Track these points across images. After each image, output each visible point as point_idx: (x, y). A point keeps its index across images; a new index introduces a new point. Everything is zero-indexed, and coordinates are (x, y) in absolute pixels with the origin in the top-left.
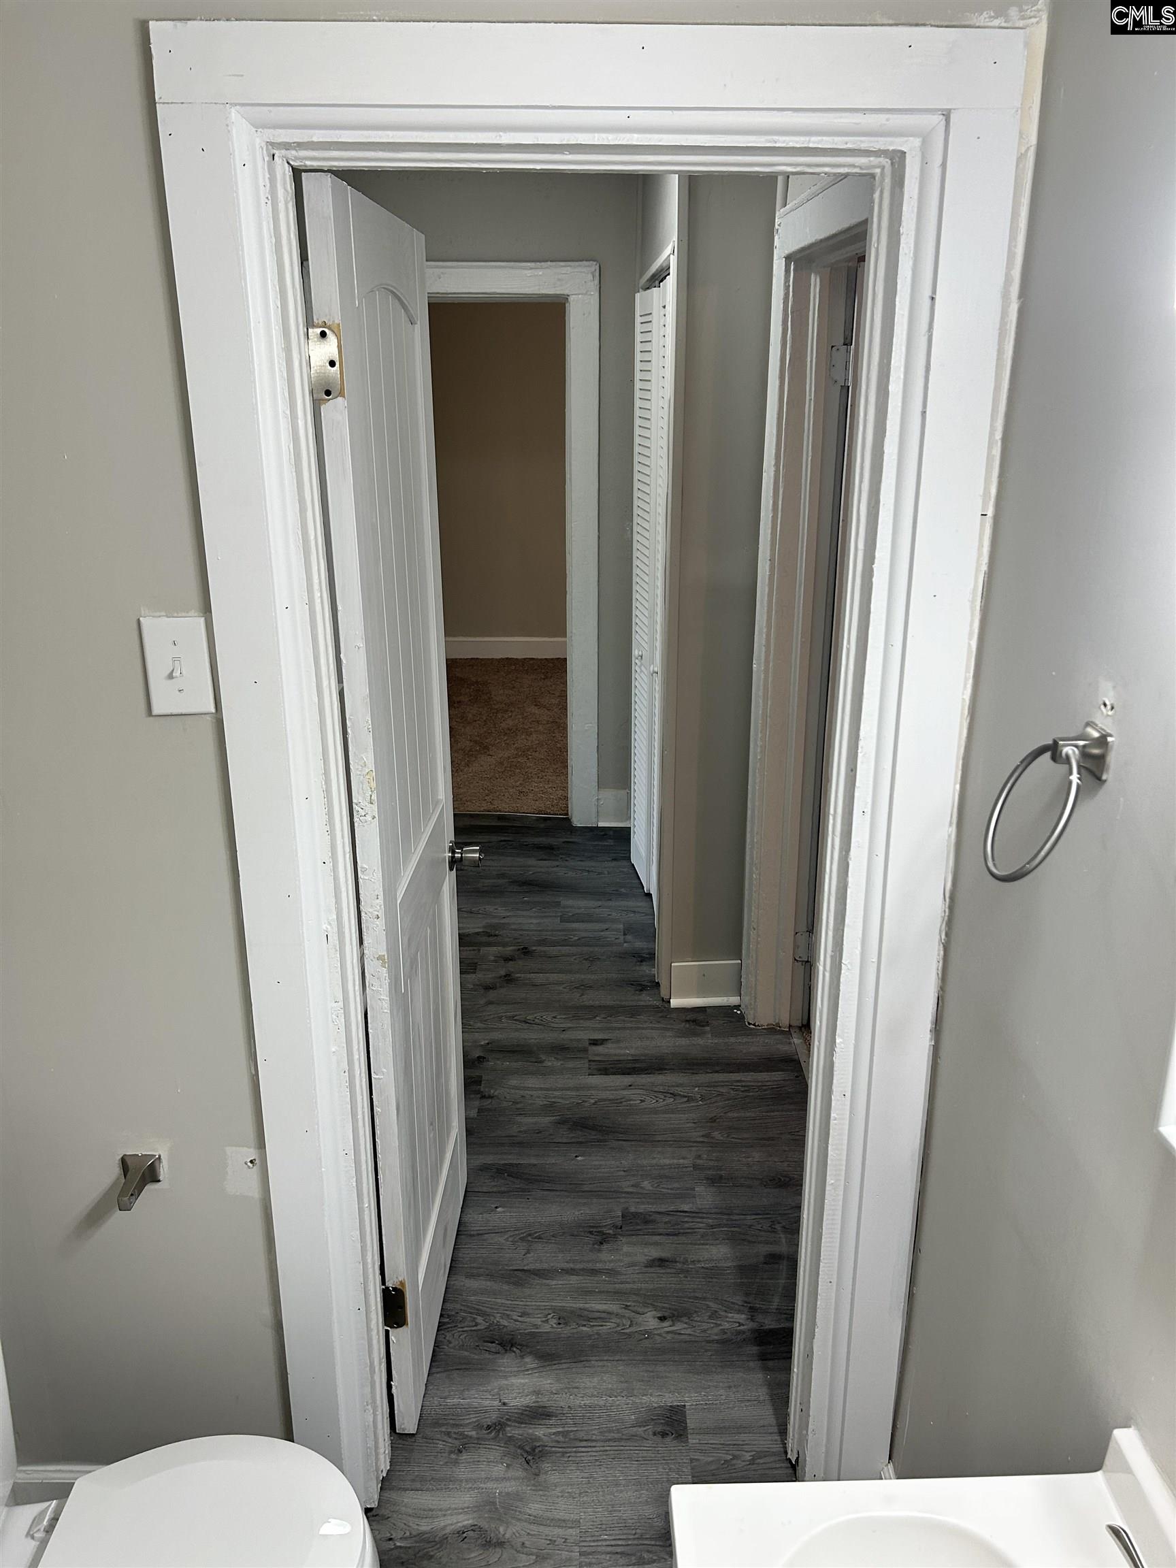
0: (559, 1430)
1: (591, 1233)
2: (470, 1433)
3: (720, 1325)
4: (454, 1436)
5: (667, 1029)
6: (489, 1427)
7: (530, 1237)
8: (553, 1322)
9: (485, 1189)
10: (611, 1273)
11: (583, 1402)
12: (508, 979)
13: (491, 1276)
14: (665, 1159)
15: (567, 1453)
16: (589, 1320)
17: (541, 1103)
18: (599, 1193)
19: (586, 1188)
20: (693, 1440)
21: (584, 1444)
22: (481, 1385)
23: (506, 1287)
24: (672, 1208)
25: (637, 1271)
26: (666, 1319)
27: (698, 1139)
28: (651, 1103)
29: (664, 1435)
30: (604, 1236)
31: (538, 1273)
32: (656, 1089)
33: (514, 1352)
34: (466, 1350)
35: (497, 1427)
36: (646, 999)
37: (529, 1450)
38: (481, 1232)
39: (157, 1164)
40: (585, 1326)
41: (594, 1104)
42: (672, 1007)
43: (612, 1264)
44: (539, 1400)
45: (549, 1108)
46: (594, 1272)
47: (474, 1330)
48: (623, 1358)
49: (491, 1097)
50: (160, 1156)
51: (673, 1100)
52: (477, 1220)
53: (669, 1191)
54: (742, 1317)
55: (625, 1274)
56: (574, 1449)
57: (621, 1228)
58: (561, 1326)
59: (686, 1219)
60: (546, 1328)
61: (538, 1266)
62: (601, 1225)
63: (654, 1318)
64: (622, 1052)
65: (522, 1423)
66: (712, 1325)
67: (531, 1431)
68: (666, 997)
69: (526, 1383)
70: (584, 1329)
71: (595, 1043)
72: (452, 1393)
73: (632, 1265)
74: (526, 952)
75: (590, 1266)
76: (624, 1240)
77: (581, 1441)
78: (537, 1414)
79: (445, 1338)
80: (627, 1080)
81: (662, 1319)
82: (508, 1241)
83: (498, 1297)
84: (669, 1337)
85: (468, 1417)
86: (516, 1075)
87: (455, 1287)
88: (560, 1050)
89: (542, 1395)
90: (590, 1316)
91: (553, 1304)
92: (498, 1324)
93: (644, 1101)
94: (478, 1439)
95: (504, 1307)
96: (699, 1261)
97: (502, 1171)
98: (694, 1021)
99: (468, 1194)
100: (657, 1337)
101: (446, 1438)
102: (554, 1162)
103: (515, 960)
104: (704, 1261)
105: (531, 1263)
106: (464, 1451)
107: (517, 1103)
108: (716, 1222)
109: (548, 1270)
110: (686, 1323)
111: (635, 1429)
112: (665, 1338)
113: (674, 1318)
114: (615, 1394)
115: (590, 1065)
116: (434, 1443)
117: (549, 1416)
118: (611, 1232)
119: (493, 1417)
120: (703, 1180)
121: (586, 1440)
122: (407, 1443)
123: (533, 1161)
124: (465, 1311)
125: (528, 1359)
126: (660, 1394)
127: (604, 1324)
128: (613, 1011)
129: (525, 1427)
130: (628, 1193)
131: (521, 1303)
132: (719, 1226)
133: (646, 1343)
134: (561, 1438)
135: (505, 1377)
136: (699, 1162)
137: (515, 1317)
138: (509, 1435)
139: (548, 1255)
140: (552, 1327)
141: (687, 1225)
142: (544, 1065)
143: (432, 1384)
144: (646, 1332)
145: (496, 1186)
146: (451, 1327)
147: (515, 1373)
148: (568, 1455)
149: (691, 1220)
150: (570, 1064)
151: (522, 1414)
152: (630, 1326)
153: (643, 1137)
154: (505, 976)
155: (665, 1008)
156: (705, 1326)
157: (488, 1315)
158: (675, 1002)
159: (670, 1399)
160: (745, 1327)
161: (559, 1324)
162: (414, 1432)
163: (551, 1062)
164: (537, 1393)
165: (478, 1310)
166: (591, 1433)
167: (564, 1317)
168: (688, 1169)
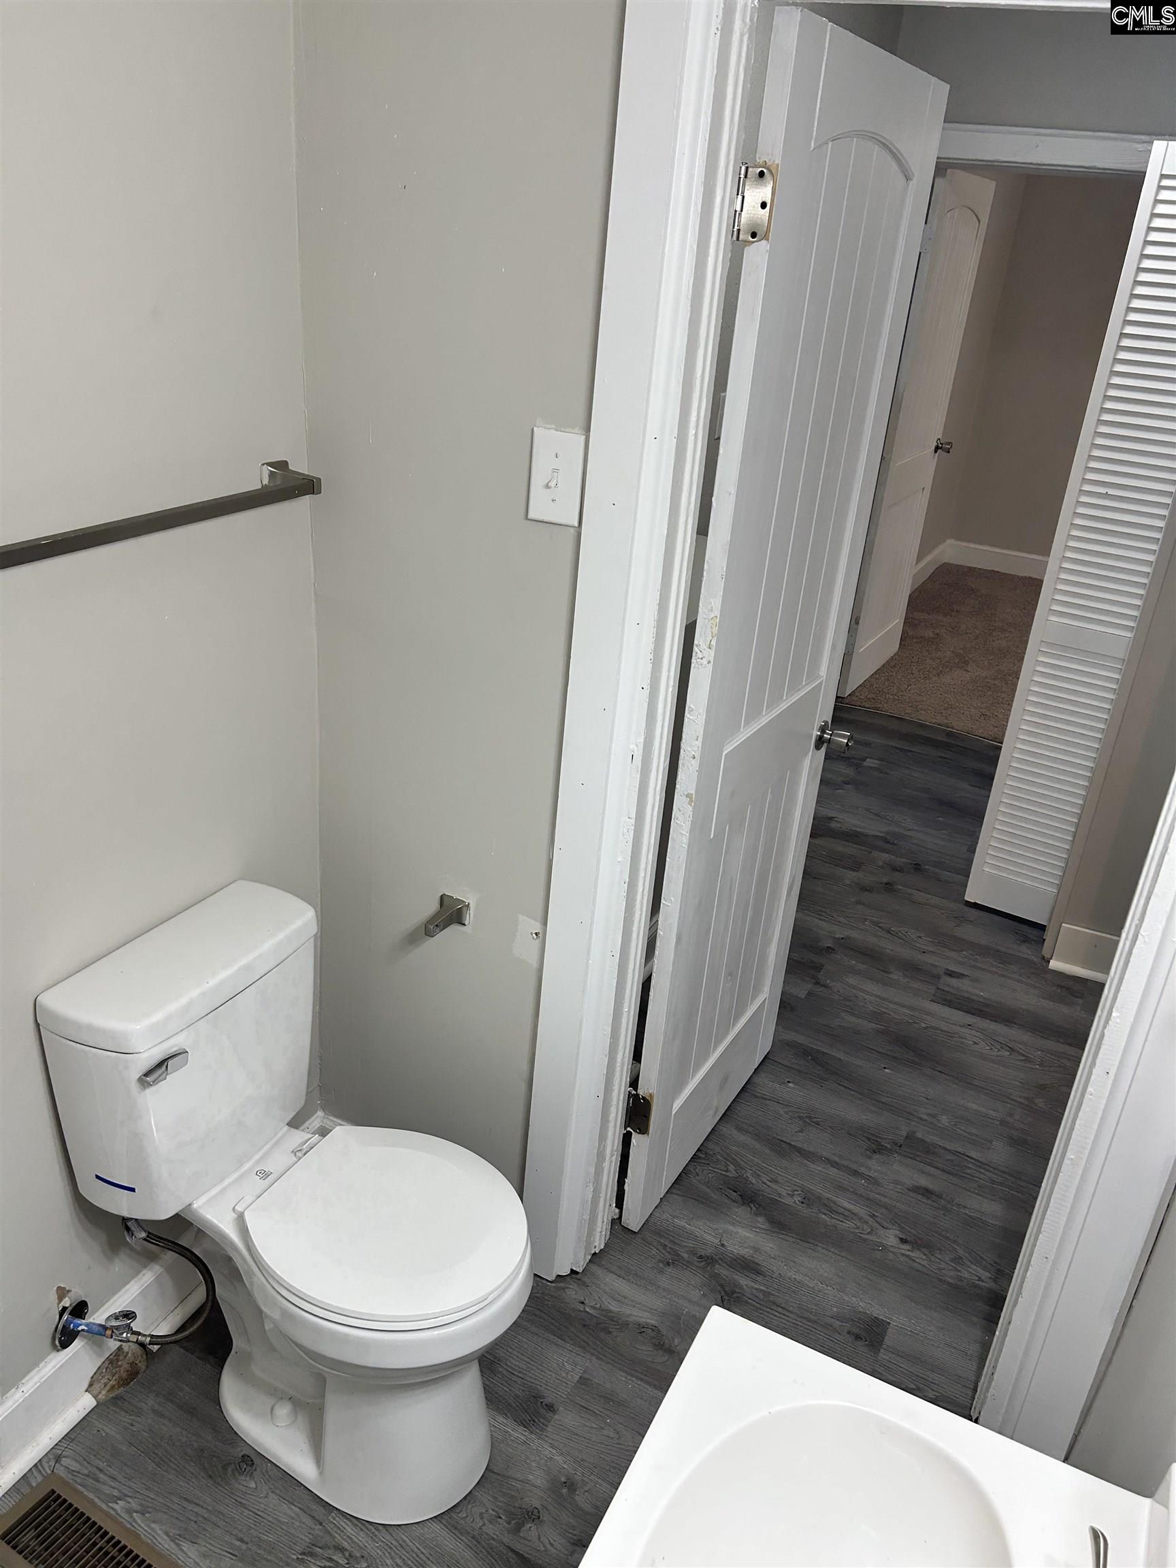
0: (762, 1288)
1: (869, 1139)
2: (683, 1254)
3: (959, 1271)
4: (669, 1250)
5: (1035, 987)
6: (701, 1257)
7: (809, 1119)
8: (797, 1199)
9: (785, 1062)
10: (875, 1182)
11: (794, 1276)
12: (889, 887)
13: (758, 1137)
14: (974, 1104)
15: (761, 1309)
16: (832, 1211)
17: (871, 1008)
18: (893, 1108)
19: (884, 1099)
20: (883, 1355)
21: (780, 1310)
22: (709, 1221)
23: (767, 1151)
24: (960, 1150)
25: (898, 1190)
26: (906, 1242)
27: (1018, 1099)
28: (983, 1047)
29: (858, 1337)
30: (880, 1147)
31: (800, 1151)
32: (996, 1038)
33: (751, 1208)
34: (709, 1188)
35: (708, 1261)
36: (1025, 951)
37: (729, 1292)
38: (765, 1097)
39: (465, 909)
40: (825, 1214)
41: (925, 1028)
42: (1050, 967)
43: (877, 1174)
44: (755, 1256)
45: (876, 1016)
46: (855, 1173)
47: (724, 1175)
48: (849, 1257)
49: (825, 986)
50: (469, 904)
51: (1009, 1053)
52: (766, 1084)
53: (965, 1134)
54: (985, 1275)
55: (886, 1188)
56: (768, 1310)
57: (901, 1146)
58: (803, 1205)
59: (970, 1165)
60: (788, 1201)
61: (805, 1146)
62: (881, 1136)
63: (896, 1236)
64: (977, 992)
65: (731, 1267)
66: (951, 1268)
67: (736, 1277)
68: (1047, 956)
69: (750, 1237)
70: (823, 1216)
71: (951, 974)
72: (682, 1216)
73: (896, 1182)
74: (917, 868)
75: (854, 1167)
76: (898, 1158)
77: (777, 1306)
78: (748, 1266)
79: (695, 1170)
80: (970, 1019)
81: (903, 1241)
82: (787, 1114)
83: (756, 1156)
84: (903, 1259)
85: (686, 1240)
86: (858, 976)
87: (721, 1132)
88: (913, 969)
89: (760, 1253)
90: (834, 1209)
91: (805, 1184)
92: (747, 1179)
93: (977, 1044)
94: (688, 1262)
95: (759, 1167)
96: (965, 1207)
97: (805, 1053)
98: (1068, 989)
99: (767, 1061)
100: (891, 1254)
101: (661, 1248)
102: (860, 1064)
103: (903, 872)
104: (969, 1209)
105: (799, 1140)
106: (671, 1266)
107: (848, 1001)
108: (1000, 1179)
109: (813, 1154)
110: (925, 1255)
111: (833, 1320)
112: (899, 1258)
113: (915, 1246)
114: (828, 1283)
115: (936, 992)
116: (648, 1247)
117: (758, 1273)
118: (889, 1146)
119: (709, 1251)
120: (1004, 1137)
121: (782, 1308)
122: (627, 1237)
123: (841, 1056)
124: (722, 1156)
125: (761, 1219)
126: (871, 1302)
127: (844, 1220)
128: (984, 951)
129: (733, 1272)
130: (921, 1118)
131: (776, 1171)
132: (1001, 1184)
133: (878, 1255)
134: (761, 1296)
135: (733, 1224)
136: (1009, 1119)
137: (765, 1180)
138: (716, 1271)
139: (819, 1141)
140: (795, 1202)
141: (968, 1171)
142: (890, 976)
143: (668, 1201)
144: (882, 1244)
145: (797, 1063)
146: (704, 1163)
147: (744, 1225)
148: (761, 1312)
149: (974, 1168)
150: (916, 985)
151: (735, 1260)
152: (868, 1233)
153: (962, 1077)
154: (886, 884)
155: (1043, 966)
156: (943, 1265)
157: (740, 1167)
158: (1054, 964)
159: (877, 1311)
160: (984, 1284)
161: (803, 1203)
162: (637, 1231)
163: (896, 976)
164: (756, 1250)
165: (733, 1159)
166: (791, 1304)
167: (809, 1199)
168: (995, 1122)
